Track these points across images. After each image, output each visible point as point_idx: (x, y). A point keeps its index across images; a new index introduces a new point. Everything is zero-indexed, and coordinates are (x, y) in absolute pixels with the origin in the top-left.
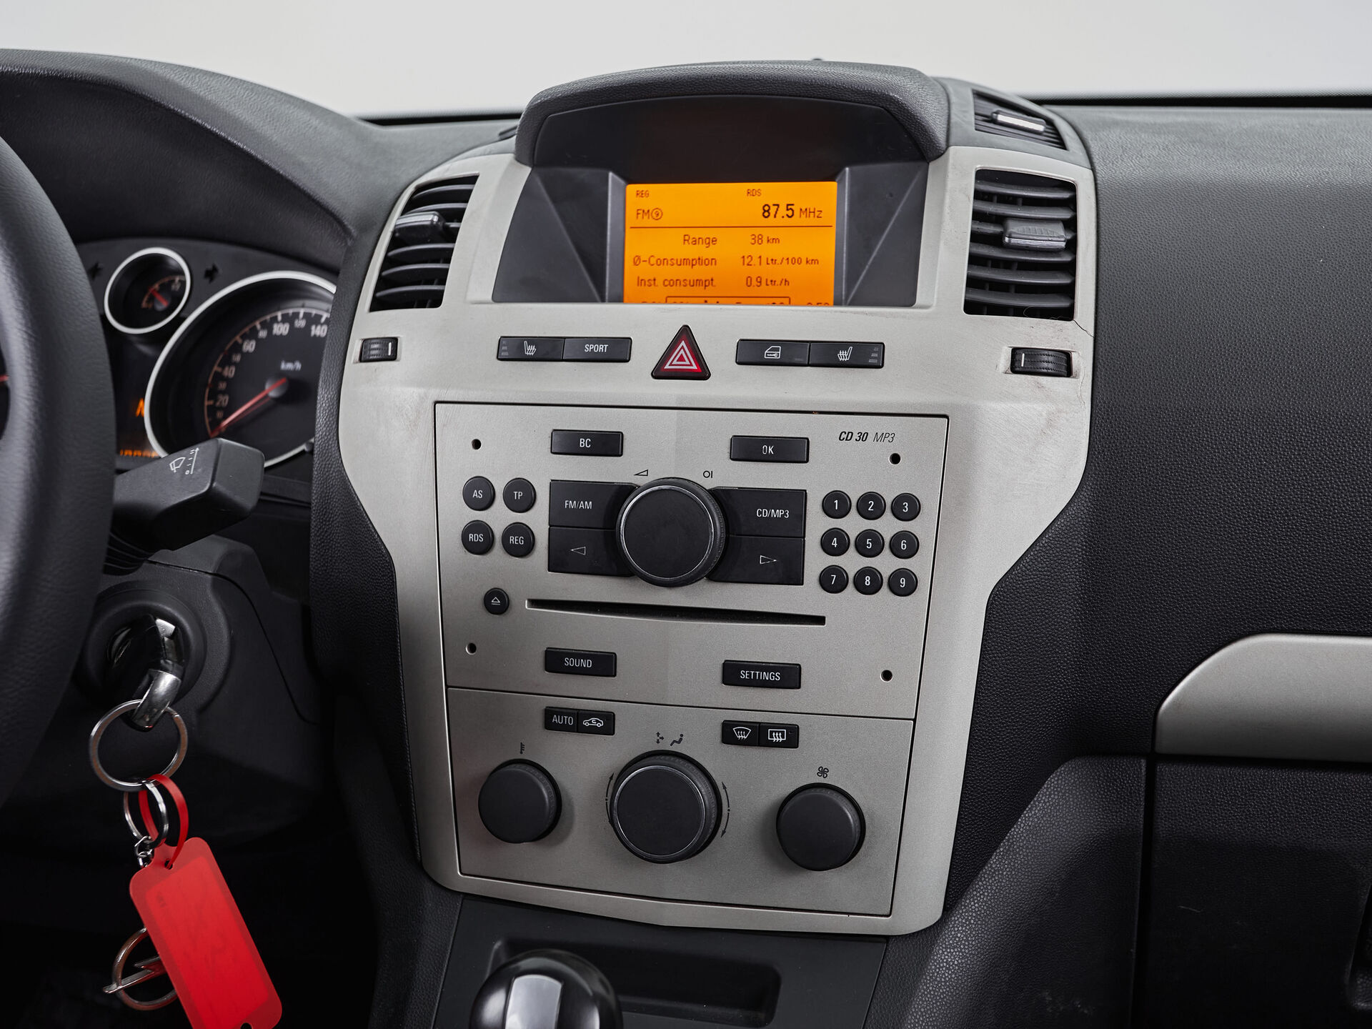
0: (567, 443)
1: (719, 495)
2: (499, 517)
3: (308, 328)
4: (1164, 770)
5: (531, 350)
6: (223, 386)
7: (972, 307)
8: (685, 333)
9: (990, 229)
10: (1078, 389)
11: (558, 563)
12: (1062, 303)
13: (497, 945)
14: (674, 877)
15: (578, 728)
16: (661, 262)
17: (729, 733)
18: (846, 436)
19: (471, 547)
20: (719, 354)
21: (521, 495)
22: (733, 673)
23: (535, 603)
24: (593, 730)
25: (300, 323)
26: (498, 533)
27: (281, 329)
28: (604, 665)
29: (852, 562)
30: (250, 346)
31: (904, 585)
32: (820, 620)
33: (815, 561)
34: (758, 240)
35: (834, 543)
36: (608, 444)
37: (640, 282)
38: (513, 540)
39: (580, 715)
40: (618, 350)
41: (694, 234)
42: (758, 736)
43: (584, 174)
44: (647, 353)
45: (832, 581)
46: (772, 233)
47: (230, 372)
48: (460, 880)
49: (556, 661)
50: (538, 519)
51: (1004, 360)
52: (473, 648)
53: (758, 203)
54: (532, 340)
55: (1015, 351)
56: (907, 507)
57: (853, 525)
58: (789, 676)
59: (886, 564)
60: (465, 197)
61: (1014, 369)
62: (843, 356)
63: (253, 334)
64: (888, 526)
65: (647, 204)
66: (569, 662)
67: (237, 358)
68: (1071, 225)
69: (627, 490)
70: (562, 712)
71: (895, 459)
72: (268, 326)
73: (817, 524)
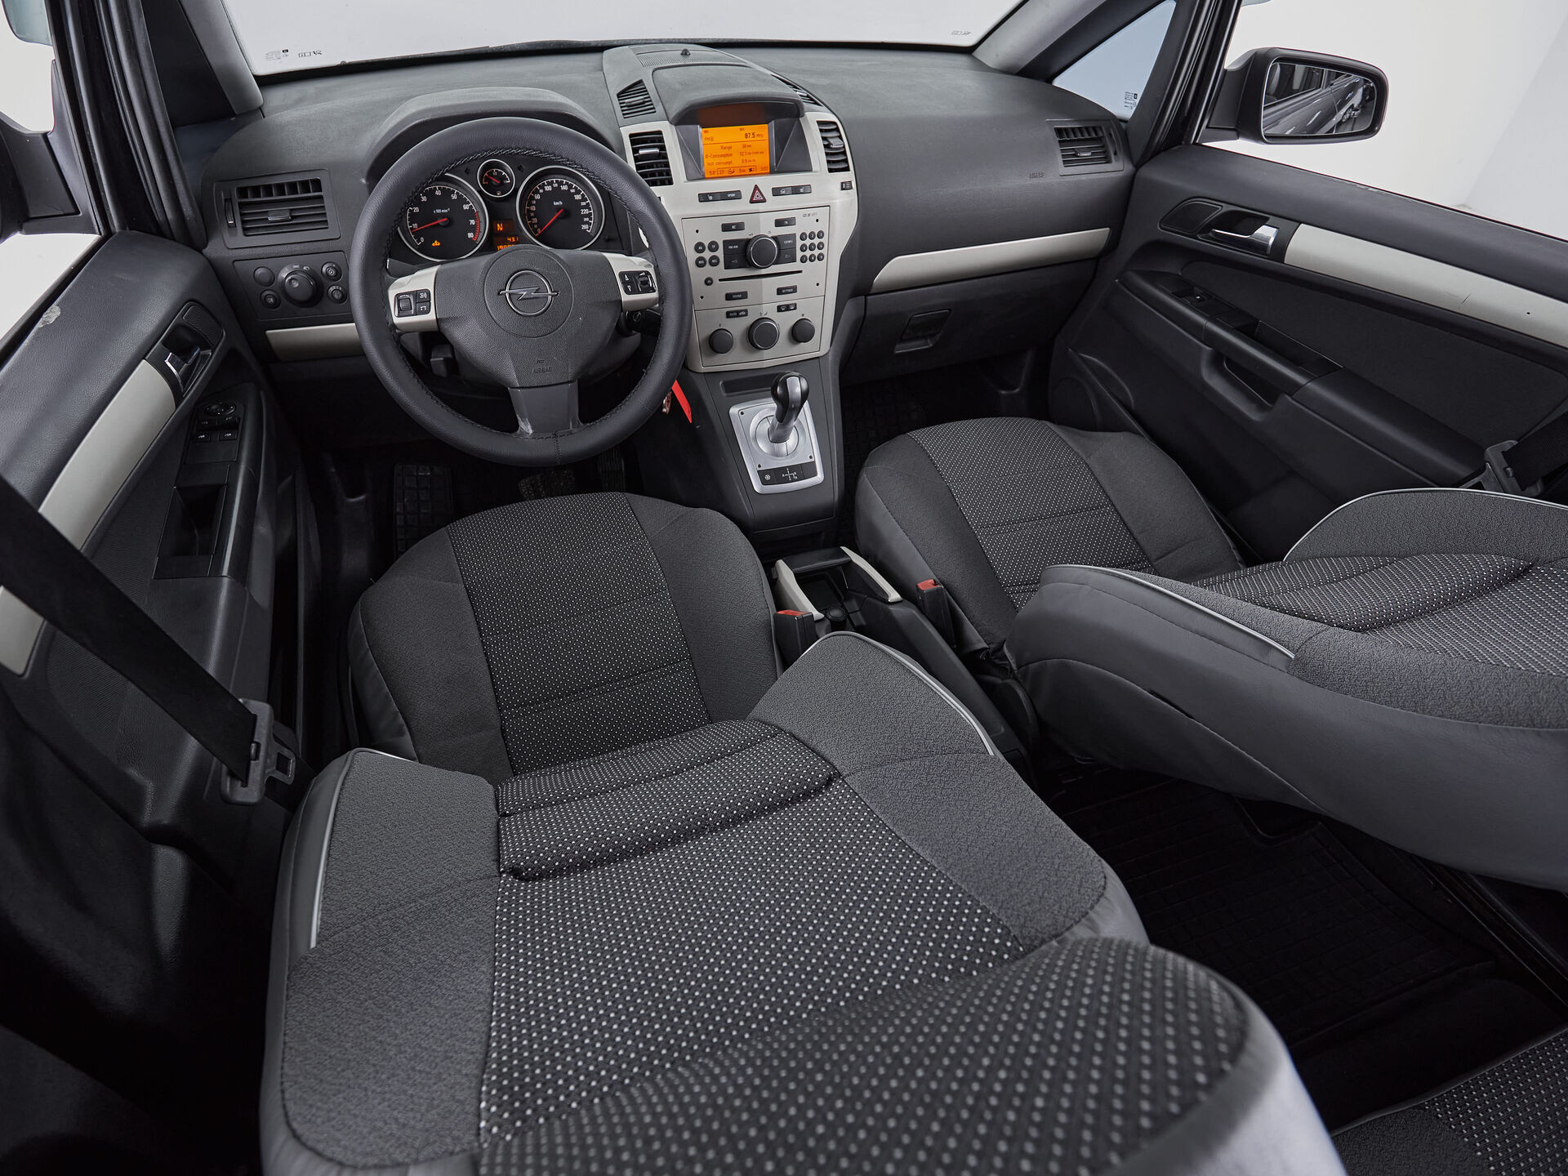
0: (726, 228)
1: (774, 238)
2: (707, 255)
3: (559, 187)
4: (869, 297)
5: (711, 198)
6: (532, 214)
7: (831, 170)
8: (756, 188)
9: (826, 143)
10: (854, 191)
11: (727, 267)
12: (843, 166)
13: (721, 383)
14: (767, 353)
15: (738, 316)
16: (715, 156)
17: (779, 309)
18: (805, 216)
19: (698, 265)
20: (768, 194)
21: (713, 246)
22: (780, 291)
23: (720, 280)
24: (734, 317)
25: (556, 185)
26: (707, 259)
27: (548, 188)
28: (744, 295)
29: (808, 253)
30: (538, 197)
31: (820, 258)
32: (800, 272)
33: (799, 254)
34: (744, 146)
35: (803, 248)
36: (740, 227)
37: (709, 164)
38: (713, 261)
39: (738, 312)
40: (737, 195)
41: (725, 145)
42: (787, 308)
43: (691, 127)
44: (747, 195)
45: (803, 260)
46: (749, 143)
47: (533, 208)
48: (703, 369)
49: (729, 297)
50: (720, 253)
51: (839, 186)
52: (702, 297)
53: (743, 133)
54: (711, 194)
55: (842, 183)
56: (820, 235)
57: (808, 242)
58: (794, 289)
59: (816, 252)
60: (661, 140)
61: (842, 189)
62: (802, 190)
63: (537, 192)
64: (816, 241)
65: (708, 135)
66: (734, 296)
67: (534, 202)
68: (840, 137)
69: (748, 241)
70: (732, 312)
71: (817, 221)
72: (542, 187)
73: (799, 243)
